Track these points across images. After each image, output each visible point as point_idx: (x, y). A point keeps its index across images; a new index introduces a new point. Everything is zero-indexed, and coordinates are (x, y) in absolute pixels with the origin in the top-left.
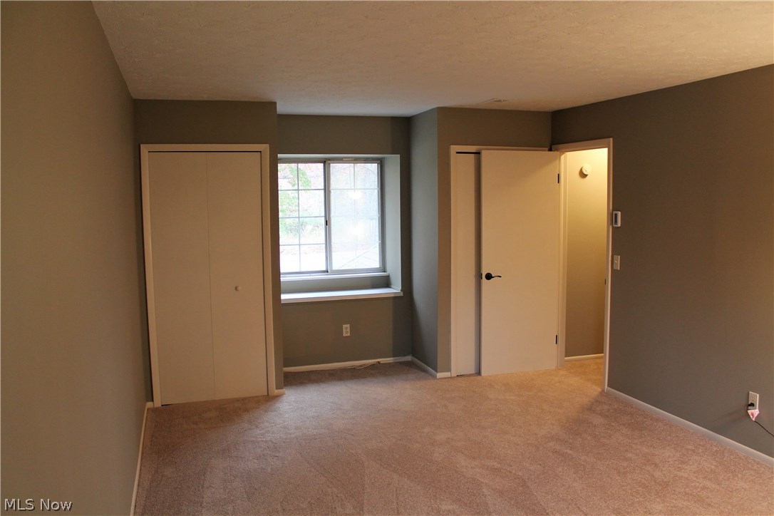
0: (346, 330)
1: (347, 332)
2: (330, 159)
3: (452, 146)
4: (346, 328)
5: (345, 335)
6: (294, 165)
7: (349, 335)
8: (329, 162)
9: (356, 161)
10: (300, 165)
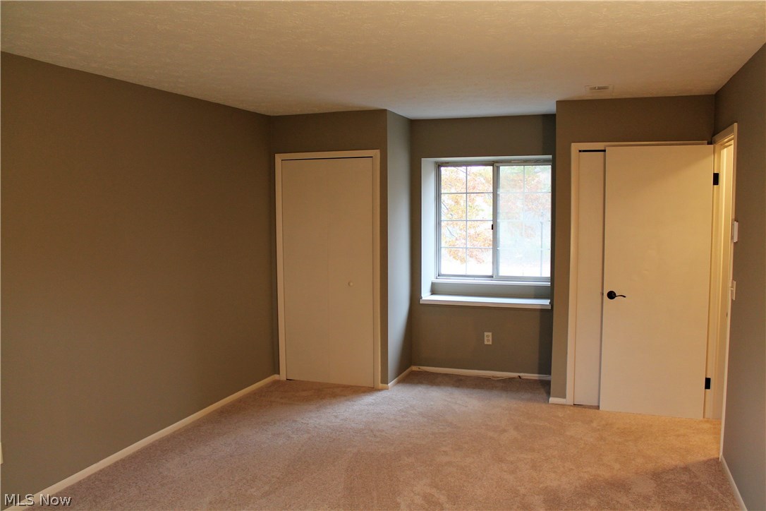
0: (488, 338)
1: (488, 340)
2: (497, 162)
3: (572, 144)
4: (488, 336)
5: (486, 343)
6: (463, 168)
7: (490, 343)
8: (497, 164)
9: (525, 162)
10: (469, 168)
